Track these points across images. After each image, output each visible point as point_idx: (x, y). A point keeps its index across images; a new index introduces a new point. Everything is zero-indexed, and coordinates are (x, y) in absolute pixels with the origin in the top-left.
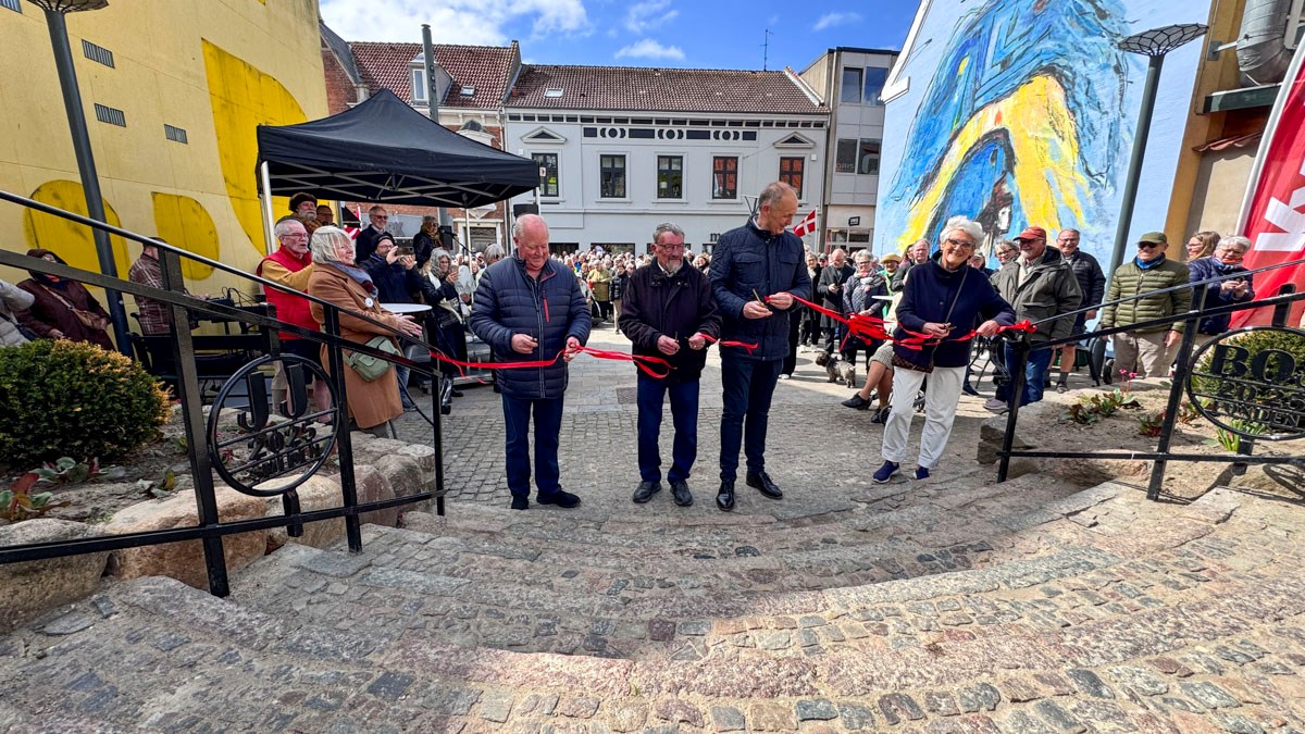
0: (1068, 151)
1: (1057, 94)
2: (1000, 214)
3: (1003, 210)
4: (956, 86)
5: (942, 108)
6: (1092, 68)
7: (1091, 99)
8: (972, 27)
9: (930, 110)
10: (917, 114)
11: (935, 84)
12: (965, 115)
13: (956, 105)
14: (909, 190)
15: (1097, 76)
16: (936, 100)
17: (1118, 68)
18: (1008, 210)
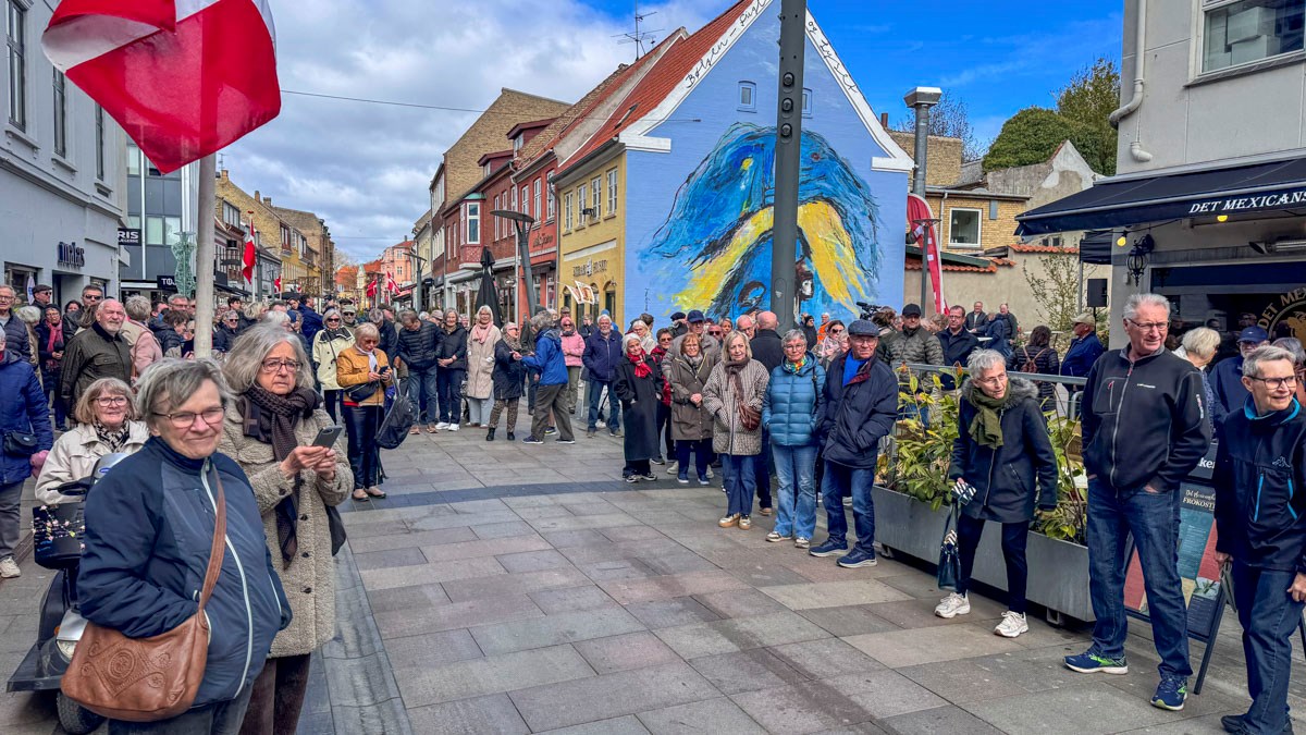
0: (848, 253)
1: (837, 219)
2: (803, 284)
3: (806, 282)
4: (741, 176)
5: (724, 188)
6: (856, 212)
7: (859, 229)
8: (752, 137)
9: (707, 184)
10: (688, 181)
11: (712, 163)
12: (756, 204)
13: (744, 192)
14: (686, 249)
15: (859, 217)
16: (715, 178)
17: (870, 217)
18: (810, 282)
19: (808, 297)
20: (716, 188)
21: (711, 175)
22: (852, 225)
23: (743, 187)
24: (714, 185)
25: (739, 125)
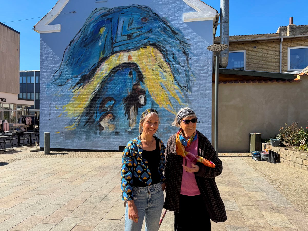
0: (169, 77)
1: (160, 56)
2: (139, 97)
3: (141, 96)
4: (99, 38)
5: (89, 45)
6: (174, 50)
7: (176, 61)
8: (105, 15)
9: (80, 45)
10: (70, 45)
11: (83, 33)
12: (108, 52)
13: (101, 47)
14: (70, 81)
15: (176, 53)
16: (84, 41)
17: (184, 53)
18: (143, 96)
19: (143, 105)
20: (85, 46)
21: (82, 39)
22: (171, 59)
23: (100, 44)
24: (83, 45)
25: (97, 10)
